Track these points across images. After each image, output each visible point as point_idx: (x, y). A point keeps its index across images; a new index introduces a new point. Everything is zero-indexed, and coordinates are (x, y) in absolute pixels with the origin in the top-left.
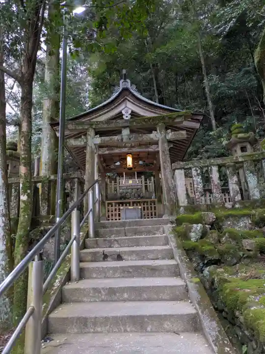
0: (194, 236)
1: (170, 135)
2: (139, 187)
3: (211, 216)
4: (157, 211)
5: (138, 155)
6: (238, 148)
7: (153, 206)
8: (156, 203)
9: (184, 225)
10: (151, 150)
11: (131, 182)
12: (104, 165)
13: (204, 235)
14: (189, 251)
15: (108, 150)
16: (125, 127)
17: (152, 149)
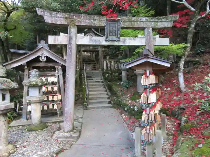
0: (106, 76)
1: (103, 49)
3: (110, 72)
4: (96, 67)
6: (120, 55)
7: (95, 65)
8: (96, 64)
9: (105, 74)
13: (108, 76)
14: (105, 79)
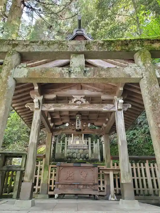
2: (85, 148)
5: (88, 116)
10: (104, 110)
11: (78, 142)
12: (52, 125)
15: (54, 106)
16: (77, 53)
17: (105, 108)
